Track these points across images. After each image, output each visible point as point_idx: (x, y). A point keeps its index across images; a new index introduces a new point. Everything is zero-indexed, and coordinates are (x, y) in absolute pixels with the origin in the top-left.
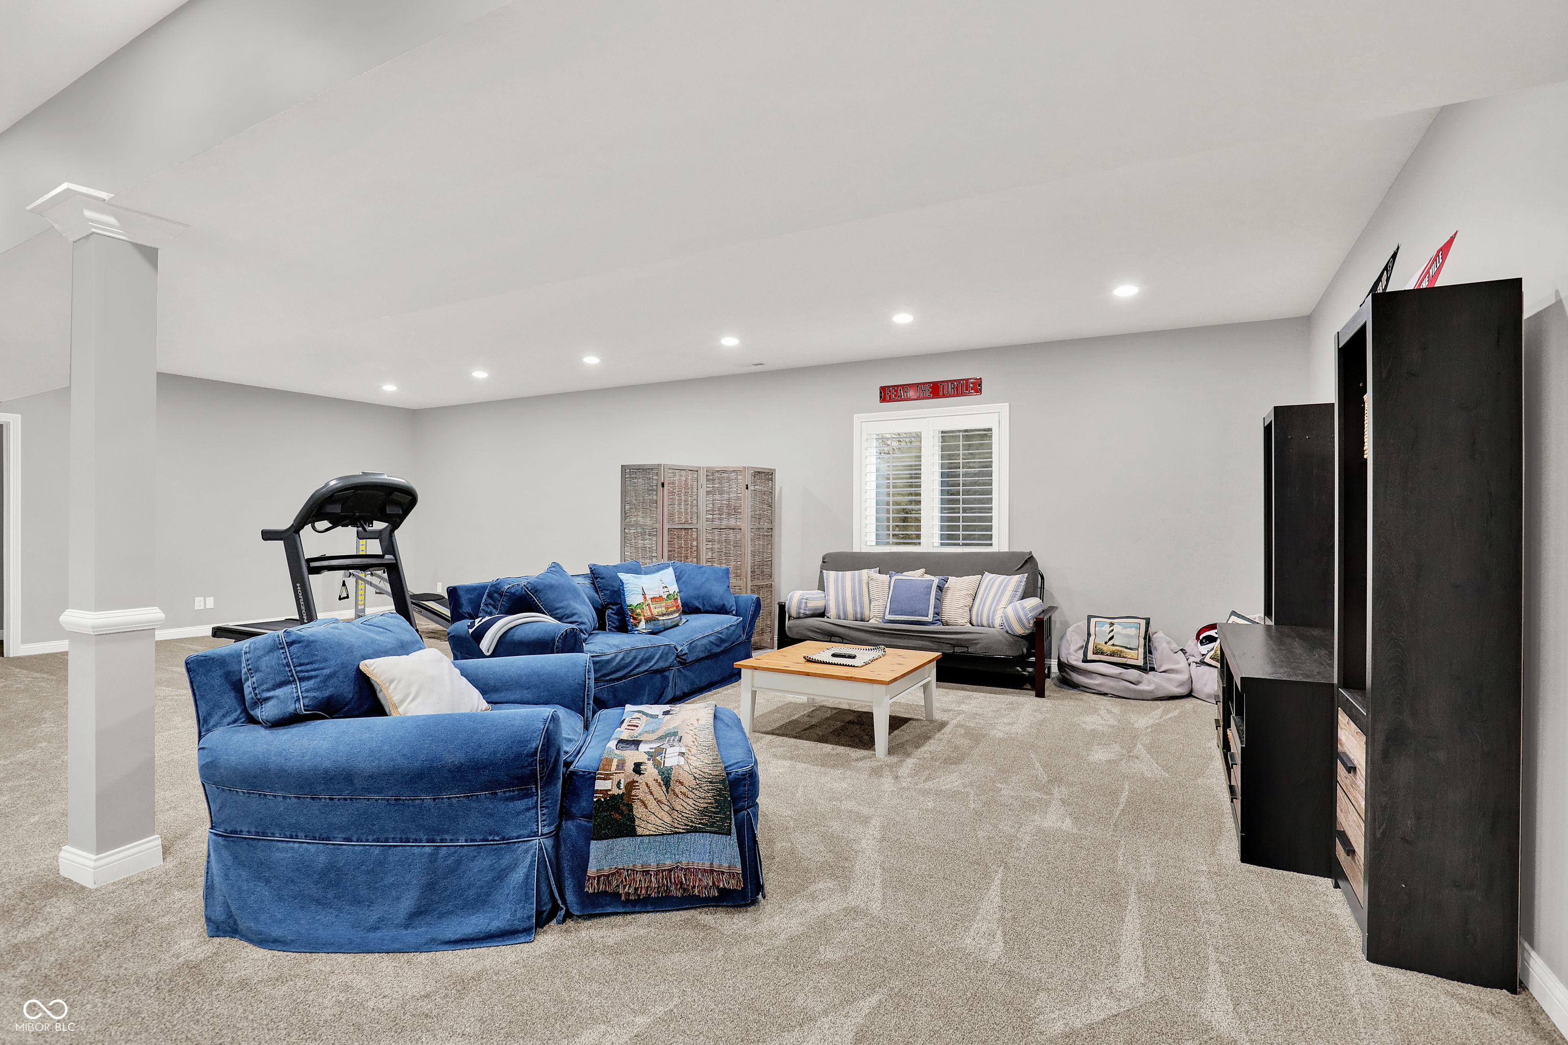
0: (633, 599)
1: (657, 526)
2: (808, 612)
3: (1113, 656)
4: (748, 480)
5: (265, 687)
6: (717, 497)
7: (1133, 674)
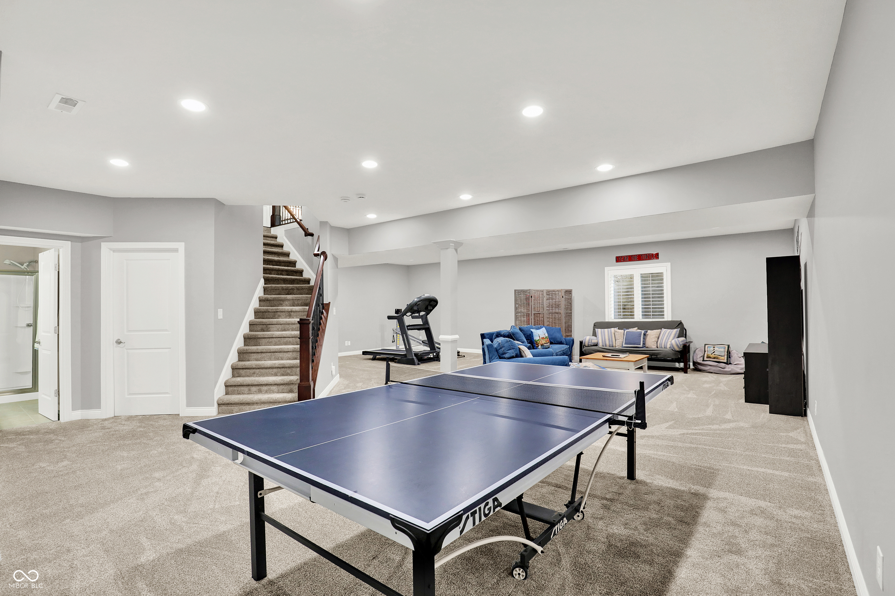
0: (536, 338)
1: (529, 312)
2: (592, 344)
3: (715, 359)
4: (563, 294)
5: (506, 350)
6: (551, 301)
7: (723, 365)
